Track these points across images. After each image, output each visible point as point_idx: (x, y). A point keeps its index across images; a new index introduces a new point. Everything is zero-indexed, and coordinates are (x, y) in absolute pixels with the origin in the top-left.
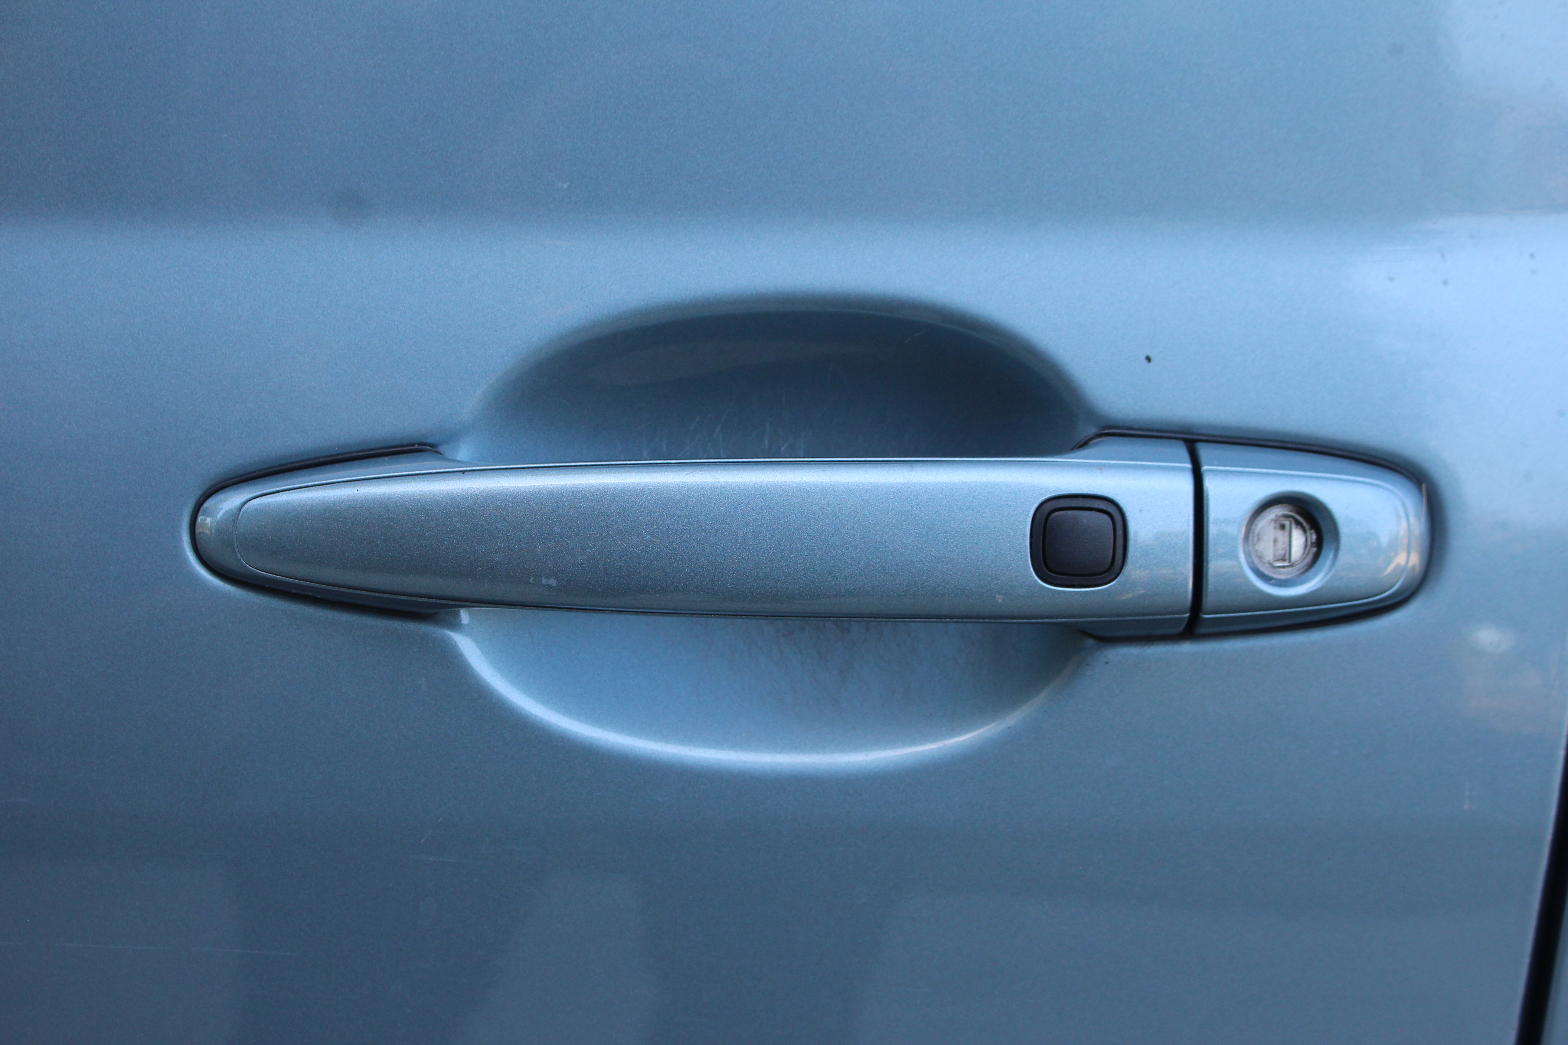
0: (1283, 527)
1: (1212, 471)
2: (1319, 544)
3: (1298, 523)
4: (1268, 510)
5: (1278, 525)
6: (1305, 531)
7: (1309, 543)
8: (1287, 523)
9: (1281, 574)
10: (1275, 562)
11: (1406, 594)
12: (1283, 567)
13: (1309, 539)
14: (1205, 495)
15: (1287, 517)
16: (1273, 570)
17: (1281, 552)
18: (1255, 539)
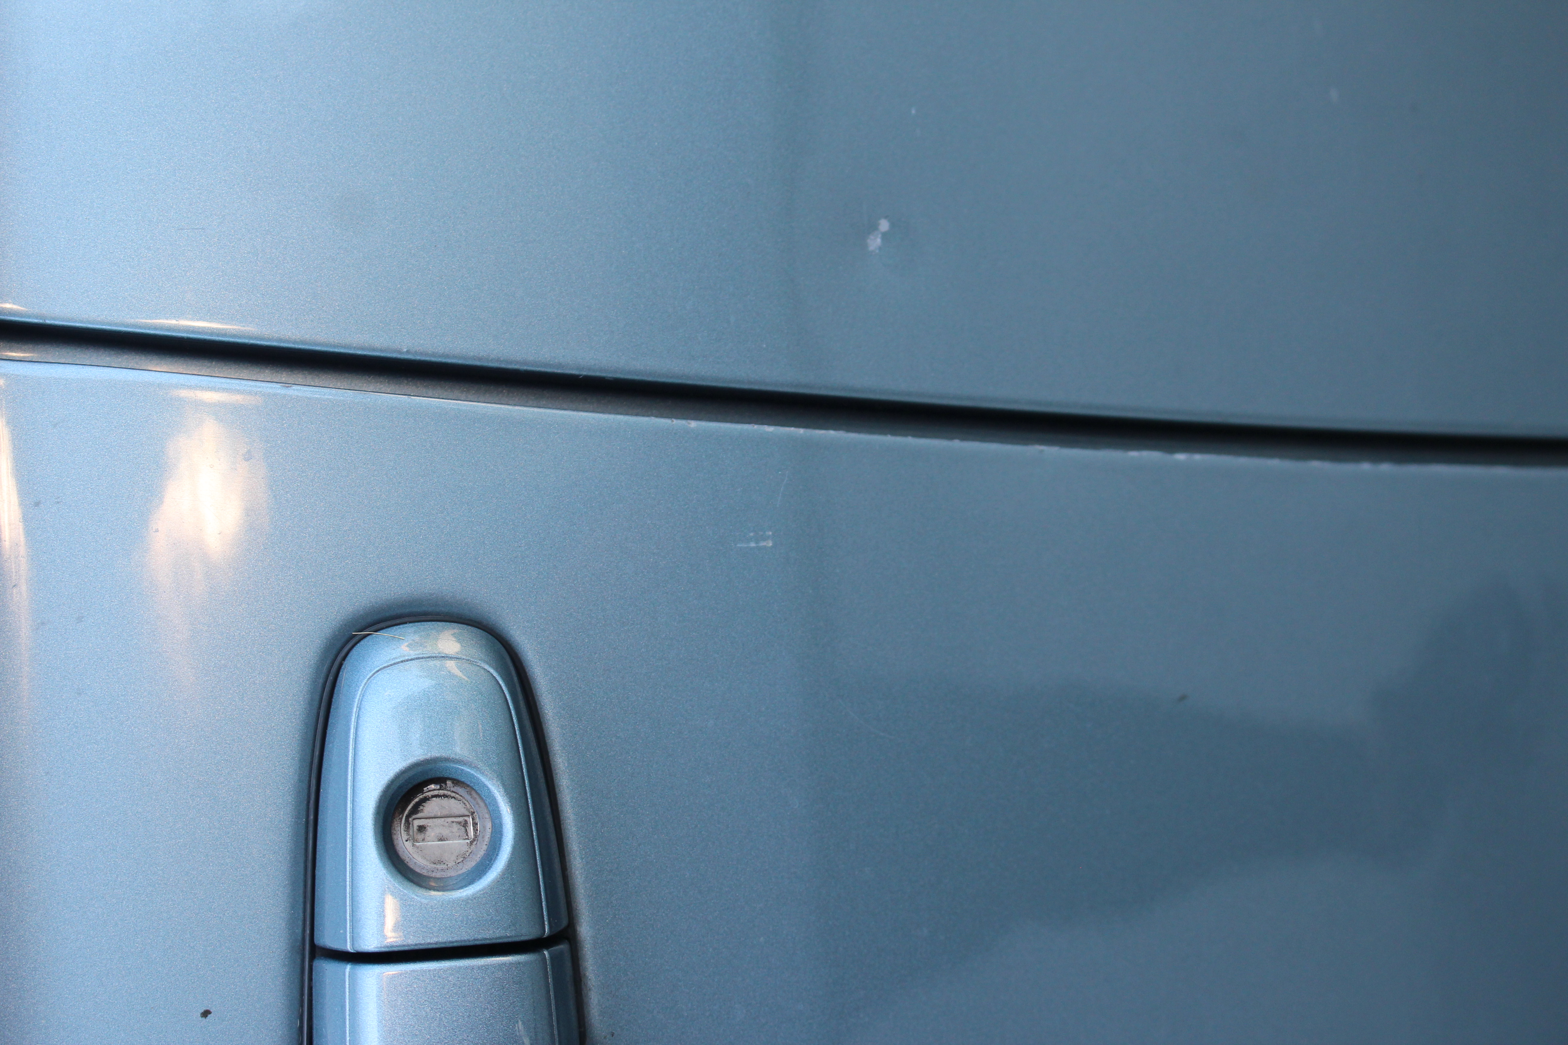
0: (422, 829)
1: (353, 939)
2: (440, 781)
3: (415, 810)
4: (401, 853)
5: (420, 836)
6: (426, 800)
7: (442, 792)
8: (417, 823)
9: (484, 827)
10: (470, 837)
11: (499, 645)
12: (475, 824)
13: (436, 793)
14: (387, 950)
15: (408, 824)
16: (480, 838)
17: (455, 828)
18: (439, 867)
